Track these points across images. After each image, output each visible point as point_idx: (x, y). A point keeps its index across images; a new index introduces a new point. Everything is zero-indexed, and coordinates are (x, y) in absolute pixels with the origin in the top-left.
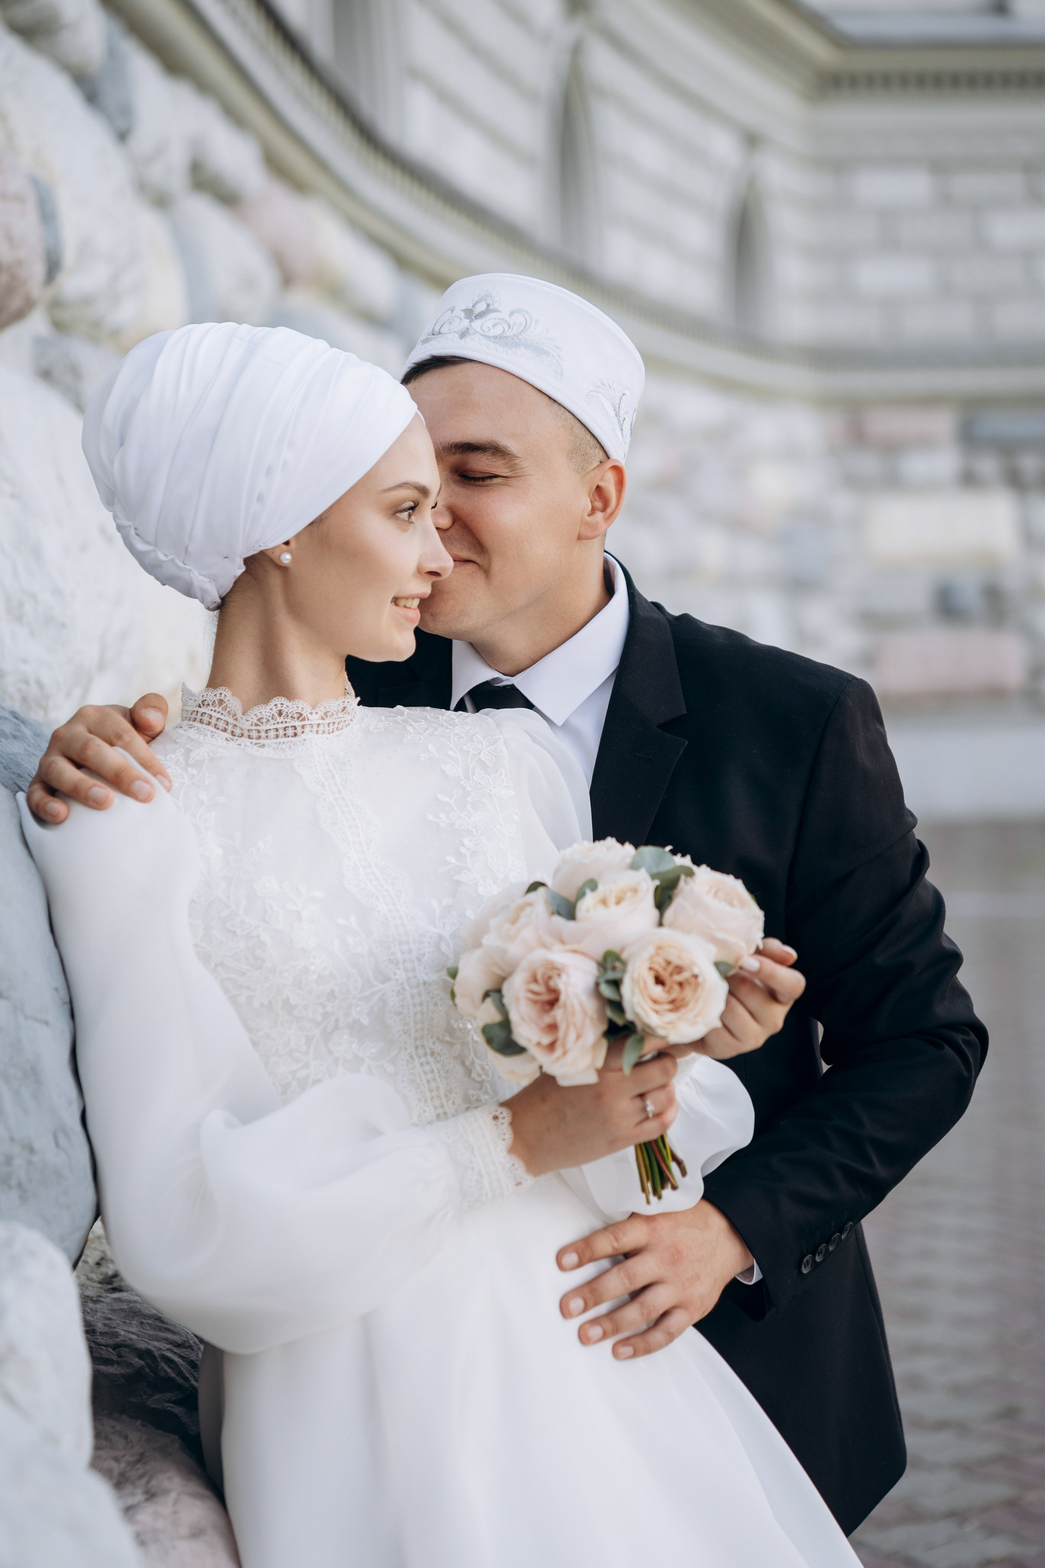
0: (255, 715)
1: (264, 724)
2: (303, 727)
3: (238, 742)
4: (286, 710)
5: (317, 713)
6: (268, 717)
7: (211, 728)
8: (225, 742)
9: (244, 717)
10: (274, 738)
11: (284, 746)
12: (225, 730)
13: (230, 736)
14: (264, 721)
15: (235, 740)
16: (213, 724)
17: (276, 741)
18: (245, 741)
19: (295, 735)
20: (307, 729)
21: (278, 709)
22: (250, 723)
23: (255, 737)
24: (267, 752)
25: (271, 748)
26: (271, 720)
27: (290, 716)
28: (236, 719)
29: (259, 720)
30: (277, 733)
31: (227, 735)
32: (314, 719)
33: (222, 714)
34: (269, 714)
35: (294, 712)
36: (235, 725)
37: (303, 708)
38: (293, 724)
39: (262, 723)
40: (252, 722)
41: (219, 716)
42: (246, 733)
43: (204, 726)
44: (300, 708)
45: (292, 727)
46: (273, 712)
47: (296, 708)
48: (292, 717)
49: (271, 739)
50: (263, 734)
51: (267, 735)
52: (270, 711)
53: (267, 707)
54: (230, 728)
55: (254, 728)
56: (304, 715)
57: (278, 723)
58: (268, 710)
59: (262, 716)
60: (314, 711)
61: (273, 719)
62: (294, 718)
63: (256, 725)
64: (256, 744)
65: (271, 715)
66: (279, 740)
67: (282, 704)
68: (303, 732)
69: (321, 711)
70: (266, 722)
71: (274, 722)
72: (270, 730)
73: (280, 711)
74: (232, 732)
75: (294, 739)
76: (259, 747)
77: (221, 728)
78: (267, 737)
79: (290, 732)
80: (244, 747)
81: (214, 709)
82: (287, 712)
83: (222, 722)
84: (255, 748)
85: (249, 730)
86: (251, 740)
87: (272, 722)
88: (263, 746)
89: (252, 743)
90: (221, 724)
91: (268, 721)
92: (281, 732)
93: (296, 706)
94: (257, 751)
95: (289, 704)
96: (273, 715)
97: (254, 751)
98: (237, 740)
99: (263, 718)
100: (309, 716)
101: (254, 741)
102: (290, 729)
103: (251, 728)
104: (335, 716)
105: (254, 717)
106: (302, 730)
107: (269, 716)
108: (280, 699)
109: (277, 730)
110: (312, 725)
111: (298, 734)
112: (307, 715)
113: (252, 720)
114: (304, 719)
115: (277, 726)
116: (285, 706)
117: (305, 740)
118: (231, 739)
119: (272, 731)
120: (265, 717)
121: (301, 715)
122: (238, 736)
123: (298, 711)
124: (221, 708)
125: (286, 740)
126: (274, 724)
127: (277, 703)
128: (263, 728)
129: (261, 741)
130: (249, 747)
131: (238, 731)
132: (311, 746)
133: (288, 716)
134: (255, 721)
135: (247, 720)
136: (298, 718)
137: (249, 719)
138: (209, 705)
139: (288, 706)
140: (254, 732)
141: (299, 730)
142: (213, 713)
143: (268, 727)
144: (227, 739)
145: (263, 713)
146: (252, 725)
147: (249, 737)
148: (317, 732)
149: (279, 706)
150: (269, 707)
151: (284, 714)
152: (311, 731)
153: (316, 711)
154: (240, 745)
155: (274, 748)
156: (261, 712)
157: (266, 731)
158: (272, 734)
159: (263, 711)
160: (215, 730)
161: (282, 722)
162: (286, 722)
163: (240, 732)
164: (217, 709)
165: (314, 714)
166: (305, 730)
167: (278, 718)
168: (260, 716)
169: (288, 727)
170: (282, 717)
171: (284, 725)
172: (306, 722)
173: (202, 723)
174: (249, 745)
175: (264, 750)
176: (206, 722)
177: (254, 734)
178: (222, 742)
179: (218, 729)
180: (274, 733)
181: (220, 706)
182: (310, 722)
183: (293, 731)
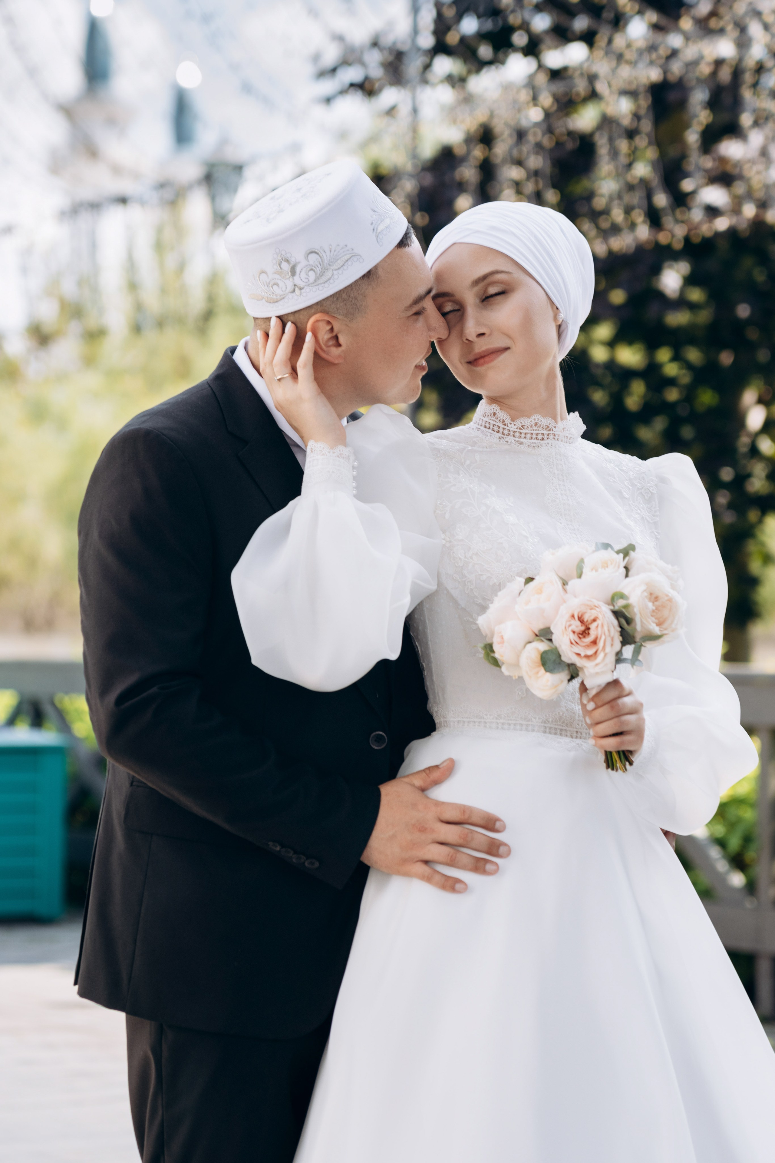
0: (521, 422)
1: (525, 429)
2: (548, 435)
3: (507, 440)
4: (540, 423)
6: (528, 426)
7: (490, 431)
9: (513, 423)
10: (529, 439)
11: (536, 445)
12: (498, 432)
15: (504, 438)
16: (491, 428)
17: (531, 441)
18: (510, 439)
19: (543, 439)
20: (551, 437)
21: (536, 422)
22: (516, 427)
23: (517, 436)
24: (525, 448)
25: (527, 445)
27: (541, 426)
28: (505, 425)
29: (522, 426)
30: (532, 436)
31: (500, 435)
32: (557, 431)
33: (496, 422)
36: (504, 428)
37: (550, 423)
38: (543, 432)
39: (524, 428)
40: (518, 426)
41: (494, 423)
42: (512, 433)
44: (548, 423)
45: (542, 434)
48: (542, 428)
49: (528, 439)
50: (523, 435)
51: (525, 436)
52: (530, 422)
53: (529, 420)
54: (501, 430)
55: (518, 430)
56: (550, 427)
59: (525, 424)
60: (557, 426)
61: (531, 427)
62: (544, 428)
63: (520, 429)
64: (518, 442)
65: (530, 425)
66: (533, 441)
67: (538, 419)
68: (548, 439)
69: (561, 426)
70: (526, 428)
71: (532, 429)
72: (528, 433)
74: (503, 432)
75: (542, 442)
76: (519, 444)
77: (496, 430)
78: (525, 438)
79: (540, 437)
80: (510, 443)
81: (491, 418)
83: (496, 427)
84: (517, 444)
85: (514, 432)
86: (514, 439)
87: (530, 428)
88: (522, 443)
89: (515, 440)
90: (496, 428)
91: (528, 427)
92: (535, 436)
93: (546, 421)
94: (518, 446)
95: (543, 420)
96: (532, 424)
97: (516, 447)
98: (506, 438)
99: (525, 426)
100: (553, 428)
101: (517, 439)
103: (516, 430)
105: (520, 424)
106: (548, 437)
108: (537, 416)
109: (532, 434)
110: (554, 435)
111: (545, 439)
112: (552, 428)
114: (550, 430)
115: (532, 432)
116: (540, 420)
117: (548, 444)
118: (502, 437)
120: (526, 425)
121: (548, 427)
122: (507, 435)
123: (547, 424)
124: (495, 418)
125: (537, 441)
126: (531, 430)
127: (536, 418)
128: (523, 431)
129: (522, 440)
130: (513, 443)
131: (506, 432)
132: (551, 448)
133: (540, 427)
134: (520, 426)
135: (515, 425)
136: (546, 429)
137: (517, 424)
138: (488, 416)
139: (541, 421)
140: (517, 433)
141: (545, 437)
142: (491, 421)
143: (527, 431)
144: (500, 438)
146: (517, 428)
147: (514, 436)
148: (557, 439)
149: (536, 420)
150: (530, 420)
151: (538, 425)
152: (553, 438)
154: (508, 442)
155: (529, 446)
156: (524, 422)
157: (526, 434)
158: (528, 436)
159: (526, 421)
160: (492, 432)
161: (536, 430)
162: (539, 430)
163: (508, 432)
164: (493, 418)
166: (549, 437)
167: (534, 427)
168: (523, 424)
169: (539, 433)
170: (536, 427)
171: (537, 432)
172: (551, 432)
173: (485, 427)
174: (513, 441)
175: (521, 445)
176: (488, 427)
177: (517, 434)
178: (496, 440)
179: (494, 431)
180: (530, 436)
181: (494, 416)
182: (554, 432)
183: (542, 437)
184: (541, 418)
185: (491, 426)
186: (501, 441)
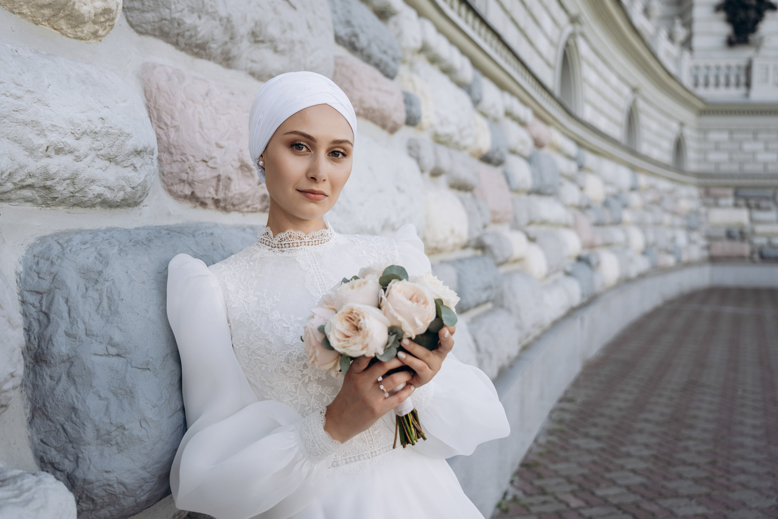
0: (279, 237)
2: (301, 243)
3: (273, 250)
4: (293, 235)
5: (308, 237)
7: (264, 245)
8: (268, 251)
9: (274, 239)
11: (292, 251)
12: (269, 246)
13: (271, 248)
14: (283, 240)
16: (265, 243)
17: (289, 249)
18: (276, 249)
19: (298, 246)
20: (303, 244)
21: (289, 234)
24: (285, 254)
25: (287, 252)
26: (286, 239)
27: (295, 238)
28: (272, 240)
30: (290, 245)
31: (269, 247)
32: (307, 239)
34: (285, 237)
35: (297, 236)
36: (272, 243)
37: (301, 234)
38: (296, 241)
39: (282, 241)
41: (267, 239)
42: (277, 246)
43: (262, 244)
45: (296, 242)
46: (287, 236)
47: (298, 234)
48: (296, 238)
49: (287, 248)
50: (283, 246)
52: (286, 235)
55: (279, 243)
56: (302, 237)
57: (290, 241)
58: (284, 235)
60: (306, 236)
61: (287, 239)
62: (297, 239)
63: (280, 242)
64: (281, 250)
66: (291, 248)
68: (301, 245)
69: (310, 235)
72: (286, 244)
73: (290, 235)
74: (272, 246)
75: (297, 248)
76: (282, 252)
78: (285, 247)
79: (295, 245)
80: (276, 252)
81: (265, 236)
82: (293, 236)
84: (280, 252)
85: (277, 244)
86: (279, 249)
88: (284, 251)
89: (279, 250)
90: (268, 243)
91: (285, 240)
92: (291, 245)
93: (298, 233)
96: (287, 237)
97: (280, 254)
99: (282, 238)
100: (304, 238)
101: (280, 249)
102: (295, 243)
103: (278, 243)
104: (318, 238)
106: (301, 244)
107: (285, 238)
108: (290, 230)
109: (289, 244)
110: (305, 242)
113: (278, 239)
114: (301, 239)
115: (289, 242)
117: (302, 249)
119: (287, 244)
121: (300, 237)
122: (274, 247)
125: (293, 248)
126: (288, 241)
127: (289, 232)
128: (283, 243)
129: (283, 249)
131: (273, 246)
132: (304, 251)
133: (294, 238)
134: (279, 240)
135: (276, 240)
136: (299, 239)
137: (277, 239)
141: (299, 244)
142: (265, 238)
144: (269, 250)
145: (283, 236)
147: (278, 248)
148: (308, 245)
149: (290, 233)
150: (285, 233)
152: (305, 245)
153: (308, 236)
154: (274, 252)
155: (288, 252)
156: (281, 236)
158: (287, 245)
159: (282, 235)
160: (265, 246)
161: (291, 241)
162: (293, 240)
163: (274, 245)
164: (266, 236)
165: (307, 237)
166: (302, 244)
167: (290, 239)
169: (294, 243)
170: (291, 238)
171: (292, 242)
172: (302, 241)
173: (261, 243)
174: (278, 251)
175: (283, 253)
176: (262, 242)
177: (280, 246)
178: (267, 251)
179: (266, 245)
180: (288, 245)
181: (267, 235)
182: (304, 241)
183: (297, 244)
184: (293, 232)
185: (265, 242)
186: (270, 251)
